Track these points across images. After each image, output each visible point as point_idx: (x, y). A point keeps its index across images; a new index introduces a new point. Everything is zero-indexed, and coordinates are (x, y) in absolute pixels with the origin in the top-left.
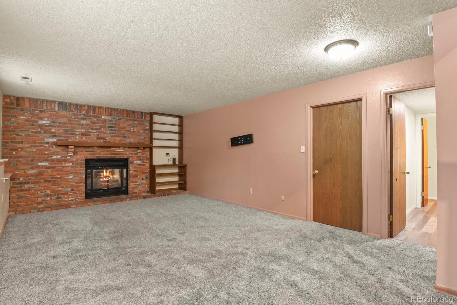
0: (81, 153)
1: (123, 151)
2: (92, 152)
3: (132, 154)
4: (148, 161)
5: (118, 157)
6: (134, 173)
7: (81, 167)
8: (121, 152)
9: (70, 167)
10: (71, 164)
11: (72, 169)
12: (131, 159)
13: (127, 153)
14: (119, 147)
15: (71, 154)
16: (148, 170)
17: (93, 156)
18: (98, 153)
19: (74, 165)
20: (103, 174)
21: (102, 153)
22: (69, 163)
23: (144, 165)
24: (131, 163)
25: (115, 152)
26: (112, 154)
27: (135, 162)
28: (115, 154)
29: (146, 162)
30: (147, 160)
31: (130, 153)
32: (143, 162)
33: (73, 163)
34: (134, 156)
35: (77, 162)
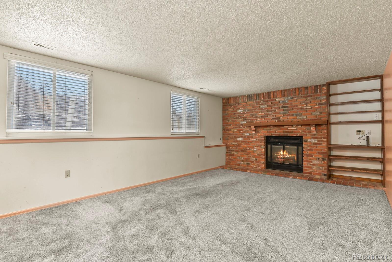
0: (261, 131)
1: (295, 129)
2: (269, 131)
3: (305, 132)
4: (325, 140)
5: (291, 135)
6: (309, 152)
7: (261, 142)
8: (294, 129)
9: (254, 142)
10: (255, 140)
11: (256, 144)
12: (305, 137)
13: (301, 131)
14: (292, 126)
15: (254, 132)
16: (326, 150)
17: (270, 134)
18: (273, 131)
19: (257, 141)
20: (280, 153)
21: (277, 132)
22: (254, 139)
23: (320, 144)
24: (305, 141)
25: (288, 130)
26: (286, 132)
27: (309, 140)
28: (288, 132)
29: (322, 141)
30: (324, 138)
31: (303, 131)
32: (318, 141)
33: (257, 140)
34: (307, 133)
35: (259, 138)
